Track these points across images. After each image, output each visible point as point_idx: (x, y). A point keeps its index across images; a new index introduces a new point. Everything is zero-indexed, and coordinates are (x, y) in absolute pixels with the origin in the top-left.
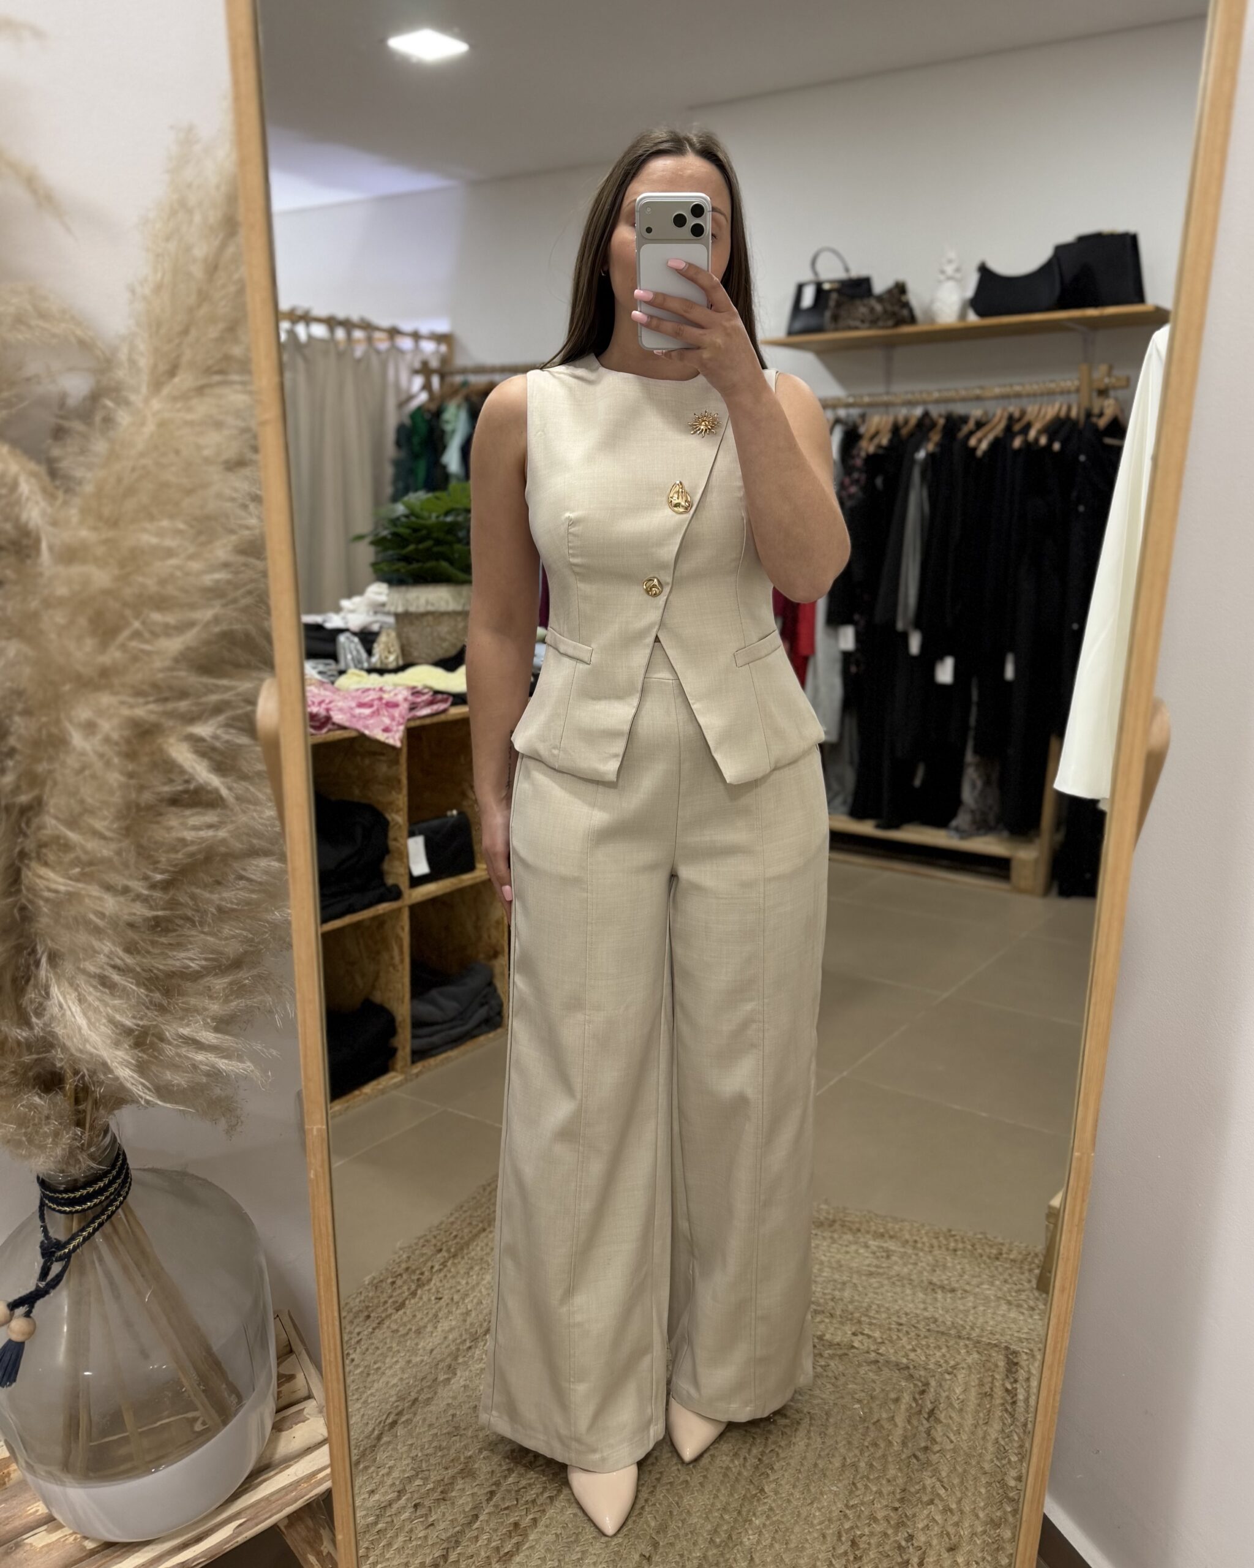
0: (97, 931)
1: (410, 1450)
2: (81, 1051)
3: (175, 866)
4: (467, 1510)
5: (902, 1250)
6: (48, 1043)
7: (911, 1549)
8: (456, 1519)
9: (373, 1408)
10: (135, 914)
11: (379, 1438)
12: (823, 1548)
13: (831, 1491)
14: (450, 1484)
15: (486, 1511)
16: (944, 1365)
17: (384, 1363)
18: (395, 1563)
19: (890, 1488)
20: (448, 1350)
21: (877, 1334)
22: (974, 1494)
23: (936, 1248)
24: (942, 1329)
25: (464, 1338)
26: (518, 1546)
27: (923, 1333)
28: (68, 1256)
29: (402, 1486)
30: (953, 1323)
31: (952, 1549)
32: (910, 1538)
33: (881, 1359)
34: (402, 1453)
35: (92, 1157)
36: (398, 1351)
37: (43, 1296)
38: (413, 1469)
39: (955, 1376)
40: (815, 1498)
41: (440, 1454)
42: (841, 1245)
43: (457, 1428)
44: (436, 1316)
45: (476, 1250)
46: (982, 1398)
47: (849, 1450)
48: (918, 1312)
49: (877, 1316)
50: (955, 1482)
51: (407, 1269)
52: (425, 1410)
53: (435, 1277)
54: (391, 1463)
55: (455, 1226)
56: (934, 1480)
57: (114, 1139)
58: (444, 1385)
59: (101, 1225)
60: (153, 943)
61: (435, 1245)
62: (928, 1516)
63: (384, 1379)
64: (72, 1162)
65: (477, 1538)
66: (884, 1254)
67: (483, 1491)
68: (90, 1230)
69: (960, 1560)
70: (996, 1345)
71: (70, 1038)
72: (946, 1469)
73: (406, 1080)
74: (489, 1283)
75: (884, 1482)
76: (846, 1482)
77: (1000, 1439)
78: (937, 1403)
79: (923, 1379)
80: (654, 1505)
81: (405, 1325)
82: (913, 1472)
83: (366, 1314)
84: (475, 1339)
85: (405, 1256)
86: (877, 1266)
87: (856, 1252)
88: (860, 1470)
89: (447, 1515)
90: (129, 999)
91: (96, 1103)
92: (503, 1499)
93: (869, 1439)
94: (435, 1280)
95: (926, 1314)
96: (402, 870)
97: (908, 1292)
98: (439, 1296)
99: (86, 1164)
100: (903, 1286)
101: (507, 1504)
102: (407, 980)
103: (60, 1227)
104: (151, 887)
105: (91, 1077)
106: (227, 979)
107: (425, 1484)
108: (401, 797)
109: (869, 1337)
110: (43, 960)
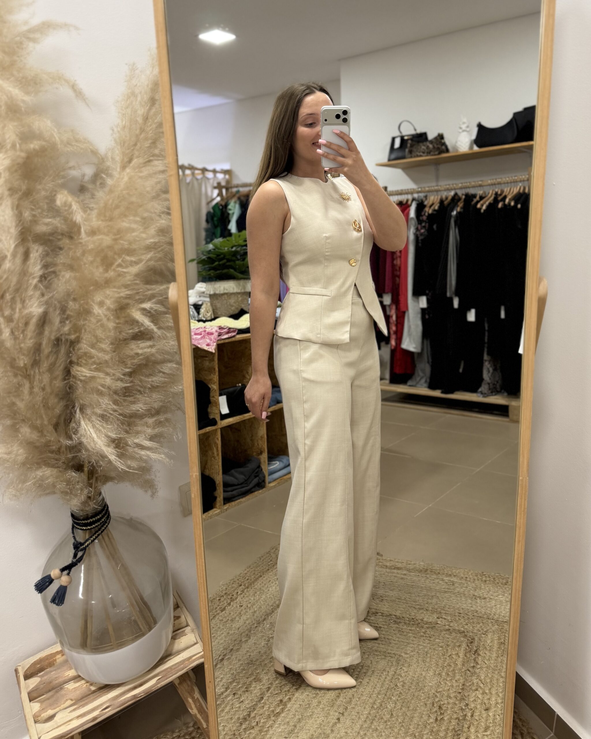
0: (101, 394)
1: (230, 671)
2: (93, 449)
3: (134, 366)
4: (258, 695)
5: (460, 581)
6: (78, 447)
7: (467, 710)
8: (253, 699)
10: (117, 386)
12: (426, 709)
13: (429, 685)
14: (249, 684)
15: (267, 695)
16: (481, 631)
18: (226, 718)
19: (457, 684)
20: (246, 628)
21: (449, 618)
22: (497, 686)
23: (476, 580)
24: (480, 615)
25: (253, 622)
26: (283, 710)
27: (471, 617)
28: (85, 549)
29: (227, 686)
30: (485, 612)
31: (487, 710)
32: (467, 705)
33: (451, 628)
34: (227, 672)
35: (95, 503)
37: (75, 566)
38: (232, 678)
39: (487, 635)
40: (422, 689)
41: (244, 672)
43: (252, 661)
44: (240, 613)
45: (258, 585)
46: (500, 645)
47: (437, 668)
48: (468, 608)
49: (448, 610)
50: (488, 681)
51: (226, 593)
52: (237, 653)
53: (239, 597)
54: (222, 676)
55: (247, 575)
56: (477, 680)
57: (103, 499)
58: (245, 643)
59: (98, 535)
60: (125, 401)
61: (238, 583)
62: (475, 696)
63: (217, 641)
64: (87, 505)
65: (263, 707)
66: (452, 583)
67: (265, 687)
68: (94, 537)
69: (491, 714)
71: (89, 443)
72: (483, 675)
73: (221, 512)
74: (264, 599)
75: (454, 681)
76: (436, 681)
78: (478, 647)
79: (471, 637)
81: (226, 617)
82: (467, 677)
84: (259, 623)
85: (224, 588)
87: (438, 582)
88: (443, 676)
89: (249, 697)
90: (114, 425)
91: (97, 478)
92: (274, 690)
93: (446, 663)
94: (239, 598)
95: (472, 609)
96: (217, 411)
97: (463, 599)
98: (241, 605)
99: (93, 506)
100: (461, 597)
101: (276, 692)
102: (220, 464)
103: (81, 536)
104: (124, 375)
105: (96, 463)
106: (154, 419)
107: (238, 685)
108: (215, 376)
109: (445, 619)
110: (78, 411)
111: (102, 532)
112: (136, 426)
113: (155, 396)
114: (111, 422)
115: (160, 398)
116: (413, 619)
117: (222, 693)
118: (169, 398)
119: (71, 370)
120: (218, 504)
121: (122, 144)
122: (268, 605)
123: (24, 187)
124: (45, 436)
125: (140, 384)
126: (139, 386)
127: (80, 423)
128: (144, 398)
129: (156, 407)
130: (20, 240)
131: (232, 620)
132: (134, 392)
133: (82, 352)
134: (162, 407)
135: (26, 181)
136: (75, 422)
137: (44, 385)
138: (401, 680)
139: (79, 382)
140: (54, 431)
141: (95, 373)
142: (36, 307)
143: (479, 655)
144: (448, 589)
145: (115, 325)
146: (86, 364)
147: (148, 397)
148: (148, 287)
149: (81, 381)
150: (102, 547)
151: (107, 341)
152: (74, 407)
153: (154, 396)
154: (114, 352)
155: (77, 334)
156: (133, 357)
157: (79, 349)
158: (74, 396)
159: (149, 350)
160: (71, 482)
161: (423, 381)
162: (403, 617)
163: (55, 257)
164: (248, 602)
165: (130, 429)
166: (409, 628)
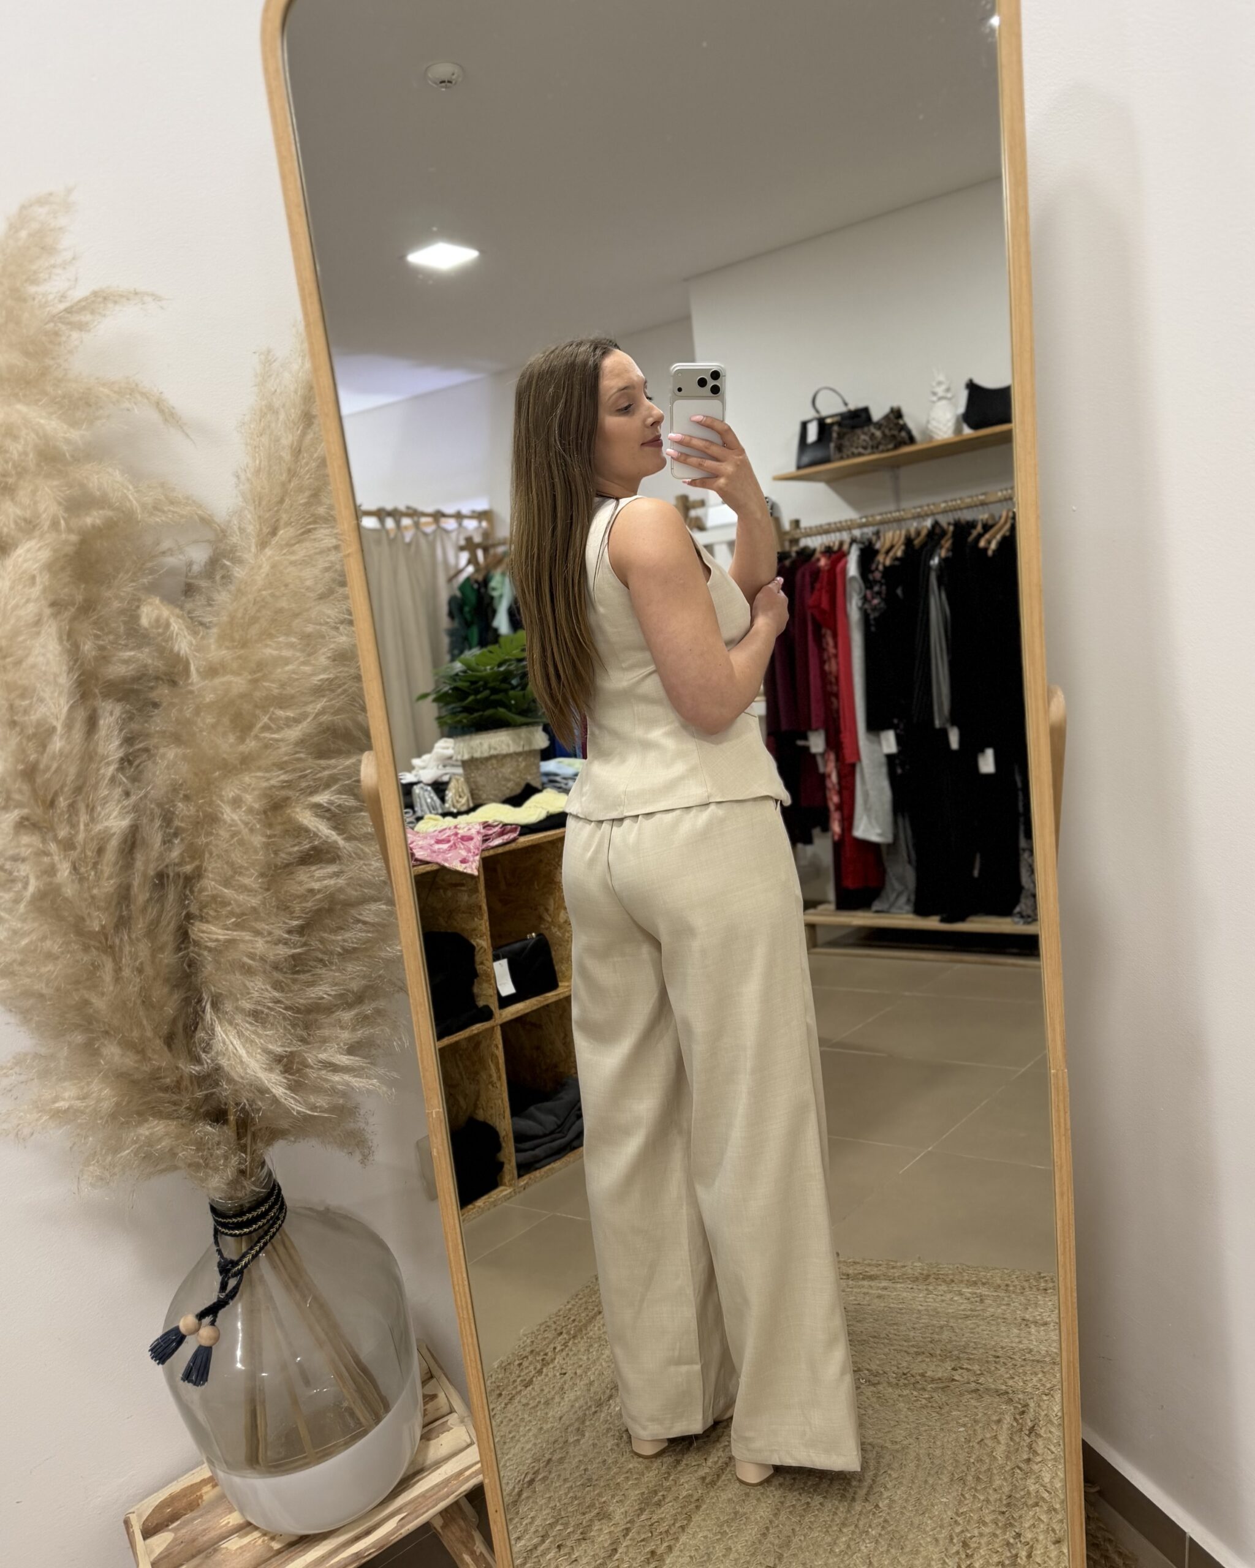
0: (248, 971)
1: (548, 1503)
2: (242, 1078)
3: (306, 914)
4: (606, 1545)
6: (213, 1076)
7: (1019, 1545)
8: (597, 1554)
9: (511, 1470)
10: (279, 954)
11: (520, 1494)
12: (936, 1550)
13: (941, 1502)
14: (589, 1526)
15: (624, 1544)
16: (1041, 1388)
17: (518, 1432)
19: (997, 1496)
20: (576, 1416)
21: (976, 1367)
25: (589, 1404)
27: (1019, 1362)
28: (241, 1272)
29: (545, 1531)
31: (1057, 1542)
32: (1018, 1535)
33: (981, 1388)
34: (541, 1505)
35: (254, 1183)
36: (530, 1421)
37: (223, 1306)
39: (1052, 1396)
40: (927, 1509)
41: (576, 1502)
43: (590, 1480)
44: (562, 1388)
45: (594, 1329)
47: (956, 1467)
48: (1014, 1345)
49: (974, 1352)
51: (532, 1352)
52: (559, 1468)
53: (558, 1356)
54: (532, 1514)
55: (572, 1312)
56: (1037, 1486)
57: (270, 1174)
58: (575, 1446)
59: (265, 1244)
60: (294, 981)
61: (556, 1330)
62: (1034, 1516)
63: (519, 1445)
64: (239, 1187)
67: (619, 1529)
68: (257, 1248)
71: (233, 1067)
72: (1048, 1475)
73: (514, 1191)
75: (991, 1491)
76: (955, 1494)
78: (1037, 1421)
79: (1022, 1402)
80: (778, 1526)
81: (534, 1398)
82: (1017, 1480)
83: (498, 1392)
84: (600, 1405)
85: (528, 1341)
87: (952, 1299)
88: (968, 1483)
89: (588, 1551)
91: (254, 1135)
92: (638, 1533)
93: (974, 1456)
94: (559, 1359)
95: (1021, 1346)
96: (491, 992)
97: (1003, 1329)
98: (564, 1371)
99: (250, 1189)
100: (998, 1324)
101: (643, 1536)
102: (505, 1095)
103: (232, 1248)
104: (289, 932)
105: (251, 1106)
106: (353, 1013)
107: (566, 1528)
108: (483, 922)
109: (968, 1370)
110: (208, 1007)
111: (272, 1237)
112: (319, 1028)
113: (352, 967)
114: (272, 1025)
115: (362, 970)
116: (904, 1374)
117: (536, 1547)
118: (379, 970)
119: (190, 931)
120: (507, 1178)
121: (257, 502)
123: (79, 598)
124: (150, 1059)
125: (321, 947)
126: (318, 949)
127: (213, 1030)
128: (331, 973)
129: (355, 989)
130: (78, 696)
131: (547, 1403)
132: (311, 963)
133: (208, 896)
134: (367, 987)
135: (83, 586)
136: (204, 1029)
137: (141, 963)
139: (206, 953)
140: (166, 1049)
141: (235, 933)
142: (115, 817)
143: (1038, 1436)
144: (971, 1310)
145: (264, 840)
146: (217, 918)
147: (339, 970)
148: (323, 762)
149: (210, 950)
150: (274, 1267)
151: (252, 871)
152: (200, 1001)
153: (349, 969)
154: (268, 890)
155: (197, 863)
156: (303, 898)
157: (201, 890)
158: (199, 981)
159: (332, 882)
160: (204, 1145)
161: (903, 900)
162: (885, 1373)
163: (146, 722)
164: (576, 1366)
165: (309, 1035)
166: (898, 1392)
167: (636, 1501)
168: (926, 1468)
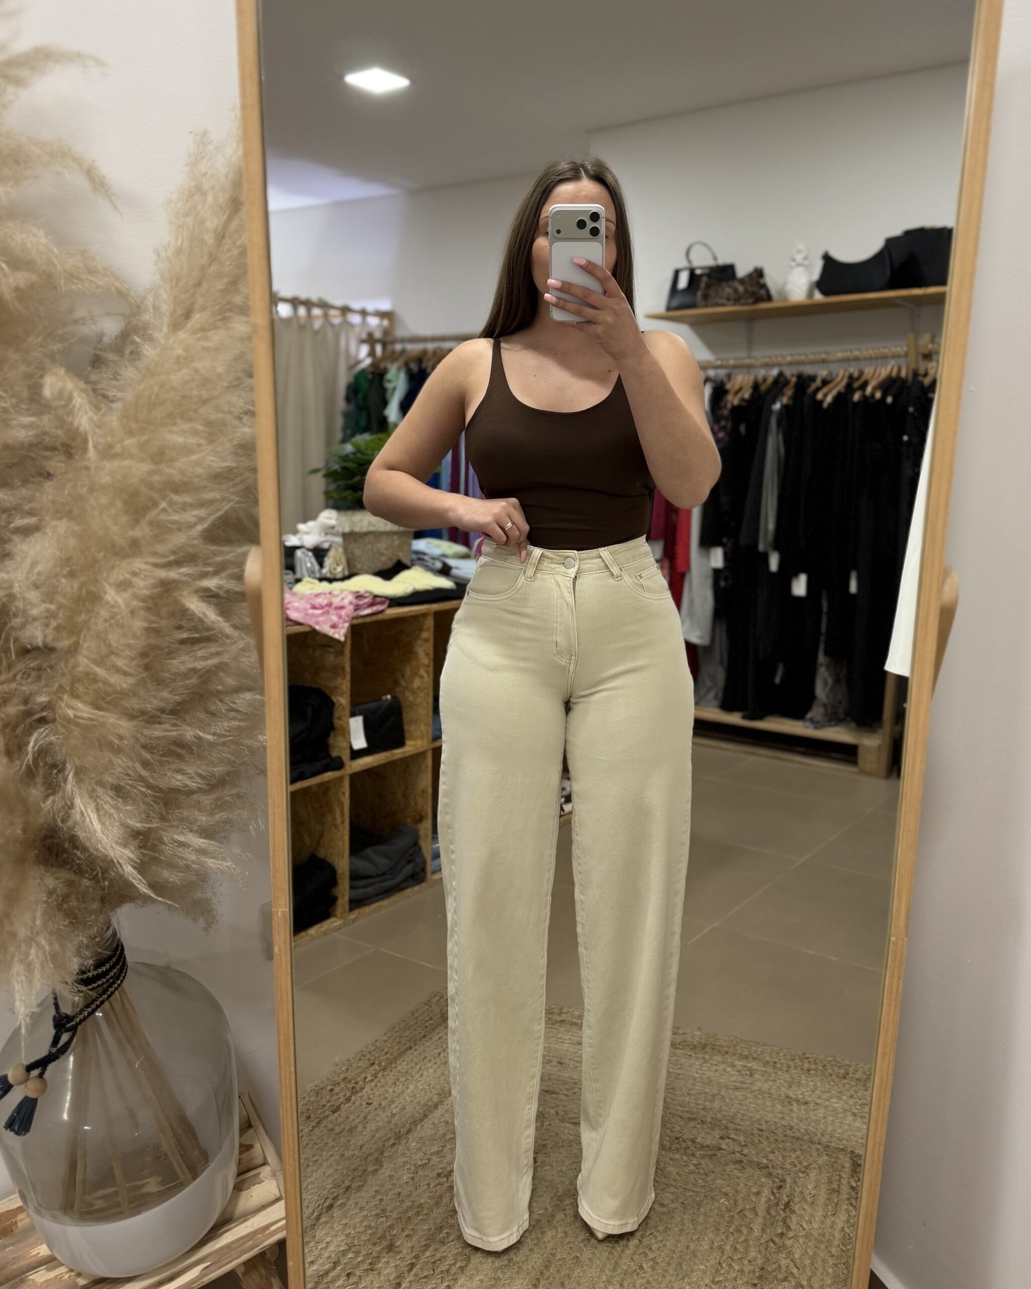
0: (116, 750)
1: (343, 1229)
2: (96, 850)
4: (391, 1278)
5: (764, 1069)
9: (313, 1193)
11: (318, 1218)
13: (700, 1269)
14: (377, 1257)
15: (408, 1280)
16: (798, 1165)
17: (321, 1156)
19: (751, 1268)
20: (375, 1147)
21: (742, 1138)
22: (822, 1273)
23: (792, 1068)
24: (798, 1135)
25: (389, 1135)
27: (780, 1137)
28: (74, 1029)
29: (337, 1258)
30: (806, 1130)
33: (744, 1159)
34: (338, 1231)
35: (99, 944)
36: (333, 1147)
37: (54, 1060)
38: (346, 1244)
39: (808, 1175)
40: (686, 1275)
41: (369, 1232)
42: (711, 1064)
43: (384, 1211)
44: (365, 1118)
45: (402, 1065)
46: (830, 1194)
47: (717, 1235)
48: (777, 1120)
49: (741, 1123)
50: (806, 1263)
51: (345, 1078)
52: (357, 1195)
53: (367, 1086)
54: (328, 1239)
55: (387, 1044)
56: (788, 1261)
57: (115, 934)
58: (373, 1175)
59: (102, 1003)
61: (369, 1060)
63: (321, 1170)
66: (748, 1073)
67: (405, 1263)
70: (842, 1150)
71: (88, 839)
72: (798, 1251)
73: (344, 923)
74: (412, 1092)
75: (746, 1262)
76: (713, 1262)
77: (846, 1228)
78: (792, 1197)
79: (780, 1177)
81: (339, 1124)
82: (770, 1254)
83: (307, 1114)
84: (399, 1137)
85: (342, 1069)
86: (742, 1082)
87: (724, 1070)
88: (726, 1252)
89: (374, 1282)
92: (422, 1269)
93: (733, 1227)
94: (367, 1089)
95: (783, 1122)
96: (345, 745)
97: (768, 1104)
98: (370, 1101)
99: (94, 950)
100: (764, 1099)
101: (426, 1273)
102: (347, 837)
105: (103, 873)
106: (214, 797)
107: (356, 1257)
108: (345, 681)
109: (734, 1140)
110: (71, 776)
111: (109, 996)
112: (178, 808)
113: (214, 754)
114: (134, 800)
115: (224, 758)
116: (677, 1138)
117: (327, 1273)
118: (244, 757)
120: (339, 910)
121: (174, 283)
122: (419, 1103)
127: (72, 800)
129: (219, 774)
131: (351, 1131)
133: (80, 672)
134: (229, 772)
136: (64, 797)
138: (651, 1256)
139: (73, 728)
141: (101, 713)
143: (792, 1211)
145: (146, 625)
146: (85, 696)
148: (215, 548)
149: (77, 726)
150: (109, 1022)
151: (128, 654)
152: (63, 770)
154: (143, 671)
155: (74, 639)
156: (185, 676)
157: (75, 666)
161: (714, 695)
164: (382, 1097)
165: (167, 812)
166: (671, 1155)
167: (423, 1236)
168: (689, 1233)
